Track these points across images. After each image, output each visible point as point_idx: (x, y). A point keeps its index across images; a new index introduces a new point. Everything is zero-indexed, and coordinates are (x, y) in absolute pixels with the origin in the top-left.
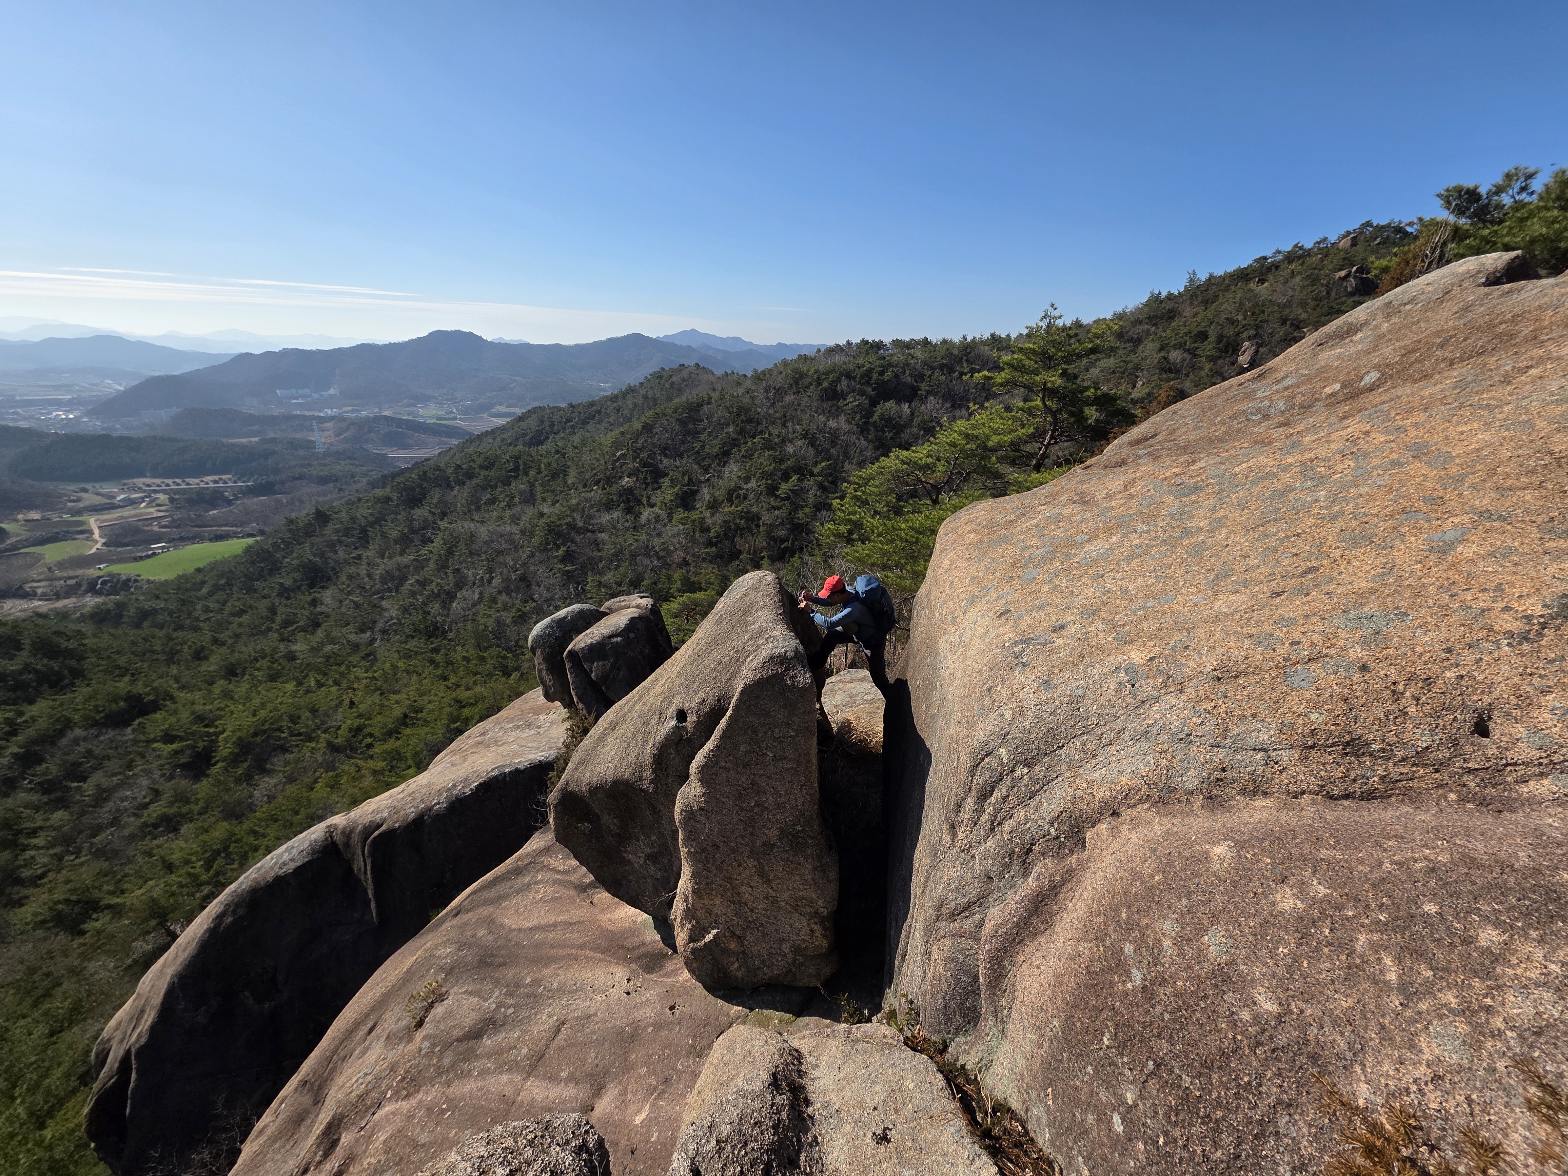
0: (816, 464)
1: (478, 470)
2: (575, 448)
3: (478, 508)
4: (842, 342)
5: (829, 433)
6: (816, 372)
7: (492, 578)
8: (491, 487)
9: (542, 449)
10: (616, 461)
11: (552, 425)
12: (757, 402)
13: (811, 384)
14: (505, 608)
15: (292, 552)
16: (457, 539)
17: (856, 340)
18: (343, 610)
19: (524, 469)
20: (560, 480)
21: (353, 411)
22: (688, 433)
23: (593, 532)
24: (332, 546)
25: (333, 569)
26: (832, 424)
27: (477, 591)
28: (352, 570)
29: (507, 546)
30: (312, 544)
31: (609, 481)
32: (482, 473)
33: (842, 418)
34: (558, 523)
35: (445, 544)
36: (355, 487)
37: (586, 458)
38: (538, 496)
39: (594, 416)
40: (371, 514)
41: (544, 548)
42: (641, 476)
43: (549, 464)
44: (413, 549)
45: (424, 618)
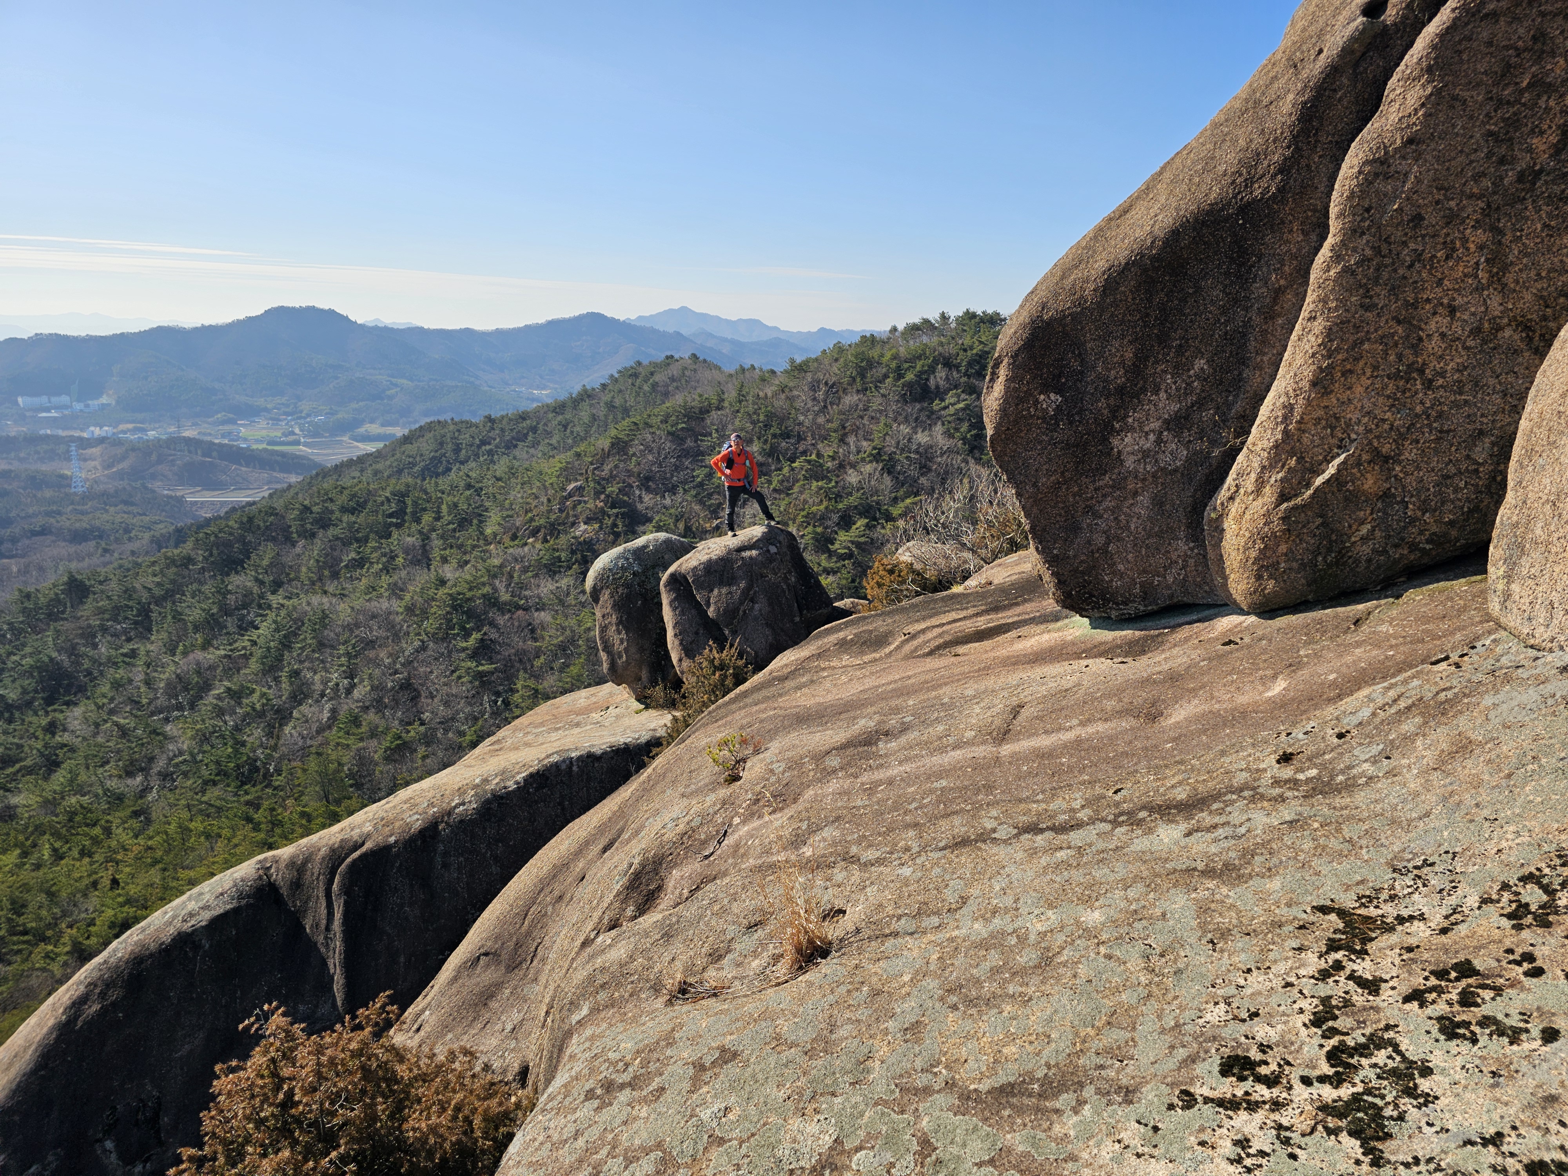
0: (895, 500)
1: (337, 514)
2: (499, 479)
3: (335, 575)
4: (933, 316)
5: (917, 452)
6: (895, 357)
7: (353, 686)
8: (358, 540)
9: (444, 483)
10: (566, 498)
11: (457, 450)
12: (799, 404)
13: (886, 376)
14: (373, 733)
15: (24, 645)
16: (299, 622)
17: (955, 312)
18: (100, 739)
19: (414, 513)
20: (472, 530)
21: (135, 430)
22: (686, 453)
23: (526, 609)
24: (89, 636)
25: (89, 673)
26: (922, 438)
27: (328, 706)
28: (121, 673)
29: (382, 633)
30: (57, 631)
31: (554, 529)
32: (345, 518)
33: (939, 429)
34: (469, 595)
35: (277, 630)
36: (130, 546)
37: (516, 495)
38: (436, 554)
39: (526, 436)
40: (158, 584)
41: (443, 636)
42: (608, 522)
43: (456, 505)
44: (224, 640)
45: (236, 751)
